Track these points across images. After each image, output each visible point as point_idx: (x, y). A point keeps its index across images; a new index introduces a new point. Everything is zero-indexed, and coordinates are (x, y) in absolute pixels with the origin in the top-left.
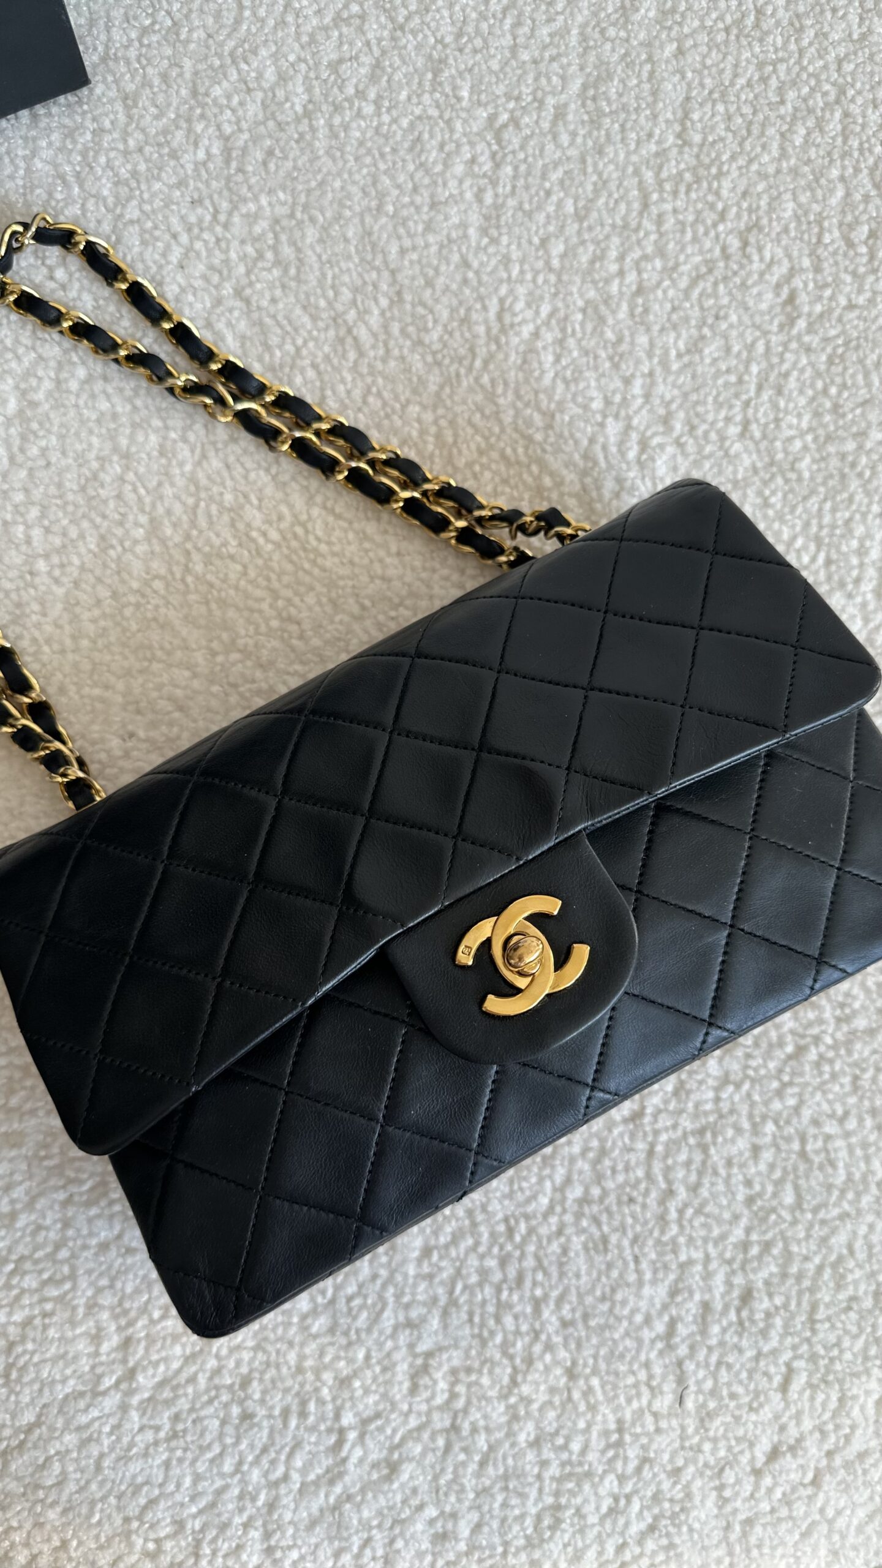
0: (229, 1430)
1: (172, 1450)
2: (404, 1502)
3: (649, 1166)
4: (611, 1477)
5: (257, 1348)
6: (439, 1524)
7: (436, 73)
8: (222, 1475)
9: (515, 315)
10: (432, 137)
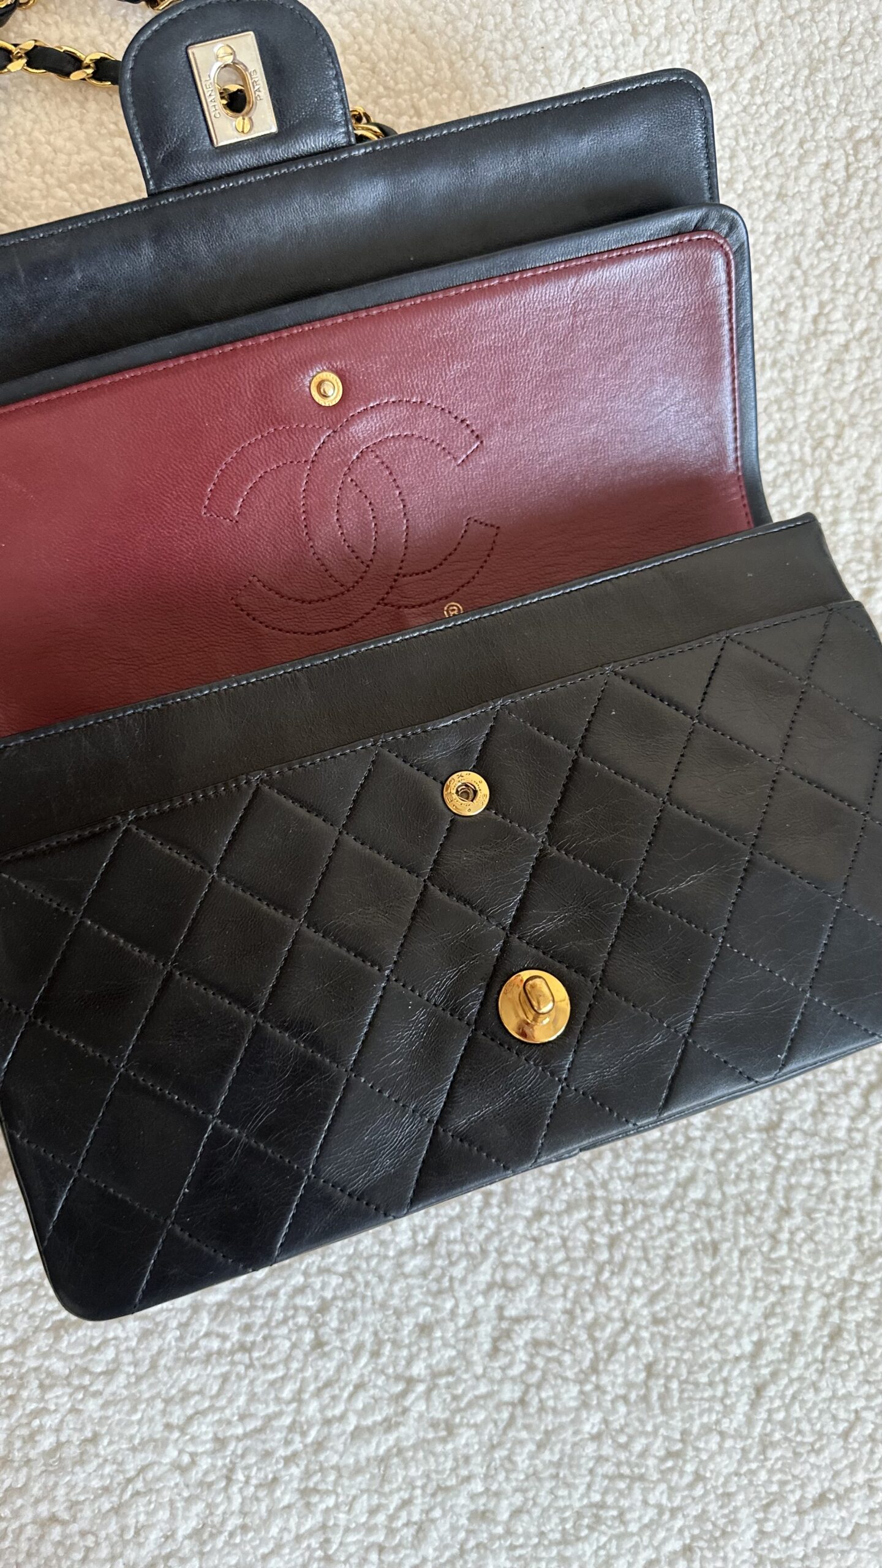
0: (299, 1354)
1: (233, 1363)
2: (454, 1470)
3: (773, 1182)
4: (663, 1487)
5: (349, 1275)
6: (483, 1500)
7: (813, 71)
8: (278, 1400)
9: (829, 322)
10: (795, 130)
